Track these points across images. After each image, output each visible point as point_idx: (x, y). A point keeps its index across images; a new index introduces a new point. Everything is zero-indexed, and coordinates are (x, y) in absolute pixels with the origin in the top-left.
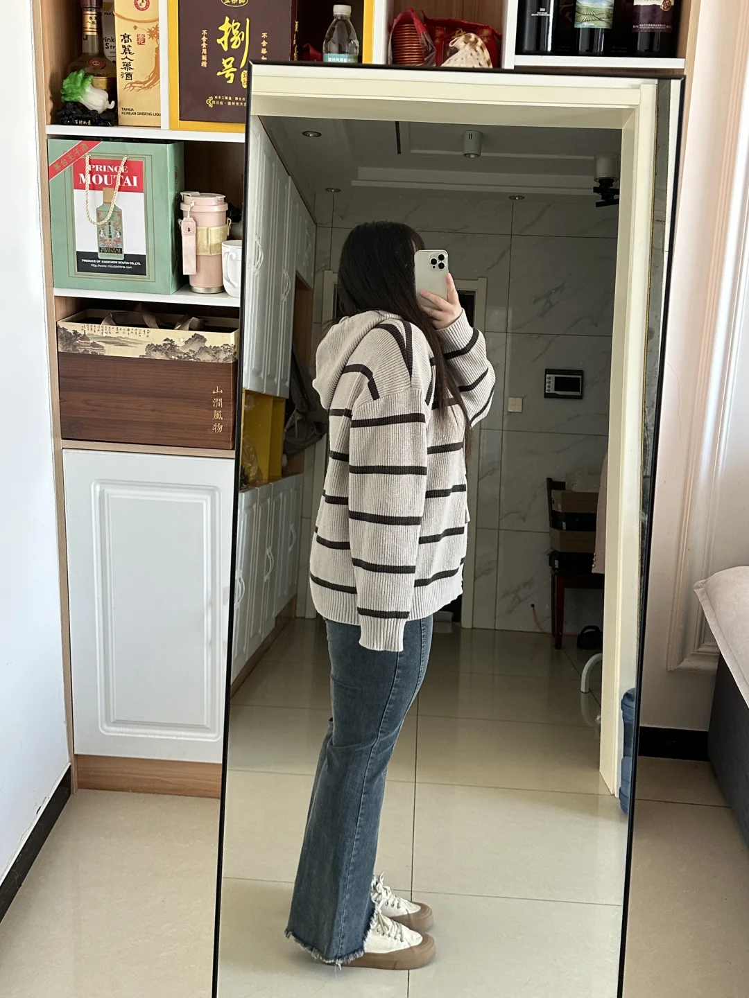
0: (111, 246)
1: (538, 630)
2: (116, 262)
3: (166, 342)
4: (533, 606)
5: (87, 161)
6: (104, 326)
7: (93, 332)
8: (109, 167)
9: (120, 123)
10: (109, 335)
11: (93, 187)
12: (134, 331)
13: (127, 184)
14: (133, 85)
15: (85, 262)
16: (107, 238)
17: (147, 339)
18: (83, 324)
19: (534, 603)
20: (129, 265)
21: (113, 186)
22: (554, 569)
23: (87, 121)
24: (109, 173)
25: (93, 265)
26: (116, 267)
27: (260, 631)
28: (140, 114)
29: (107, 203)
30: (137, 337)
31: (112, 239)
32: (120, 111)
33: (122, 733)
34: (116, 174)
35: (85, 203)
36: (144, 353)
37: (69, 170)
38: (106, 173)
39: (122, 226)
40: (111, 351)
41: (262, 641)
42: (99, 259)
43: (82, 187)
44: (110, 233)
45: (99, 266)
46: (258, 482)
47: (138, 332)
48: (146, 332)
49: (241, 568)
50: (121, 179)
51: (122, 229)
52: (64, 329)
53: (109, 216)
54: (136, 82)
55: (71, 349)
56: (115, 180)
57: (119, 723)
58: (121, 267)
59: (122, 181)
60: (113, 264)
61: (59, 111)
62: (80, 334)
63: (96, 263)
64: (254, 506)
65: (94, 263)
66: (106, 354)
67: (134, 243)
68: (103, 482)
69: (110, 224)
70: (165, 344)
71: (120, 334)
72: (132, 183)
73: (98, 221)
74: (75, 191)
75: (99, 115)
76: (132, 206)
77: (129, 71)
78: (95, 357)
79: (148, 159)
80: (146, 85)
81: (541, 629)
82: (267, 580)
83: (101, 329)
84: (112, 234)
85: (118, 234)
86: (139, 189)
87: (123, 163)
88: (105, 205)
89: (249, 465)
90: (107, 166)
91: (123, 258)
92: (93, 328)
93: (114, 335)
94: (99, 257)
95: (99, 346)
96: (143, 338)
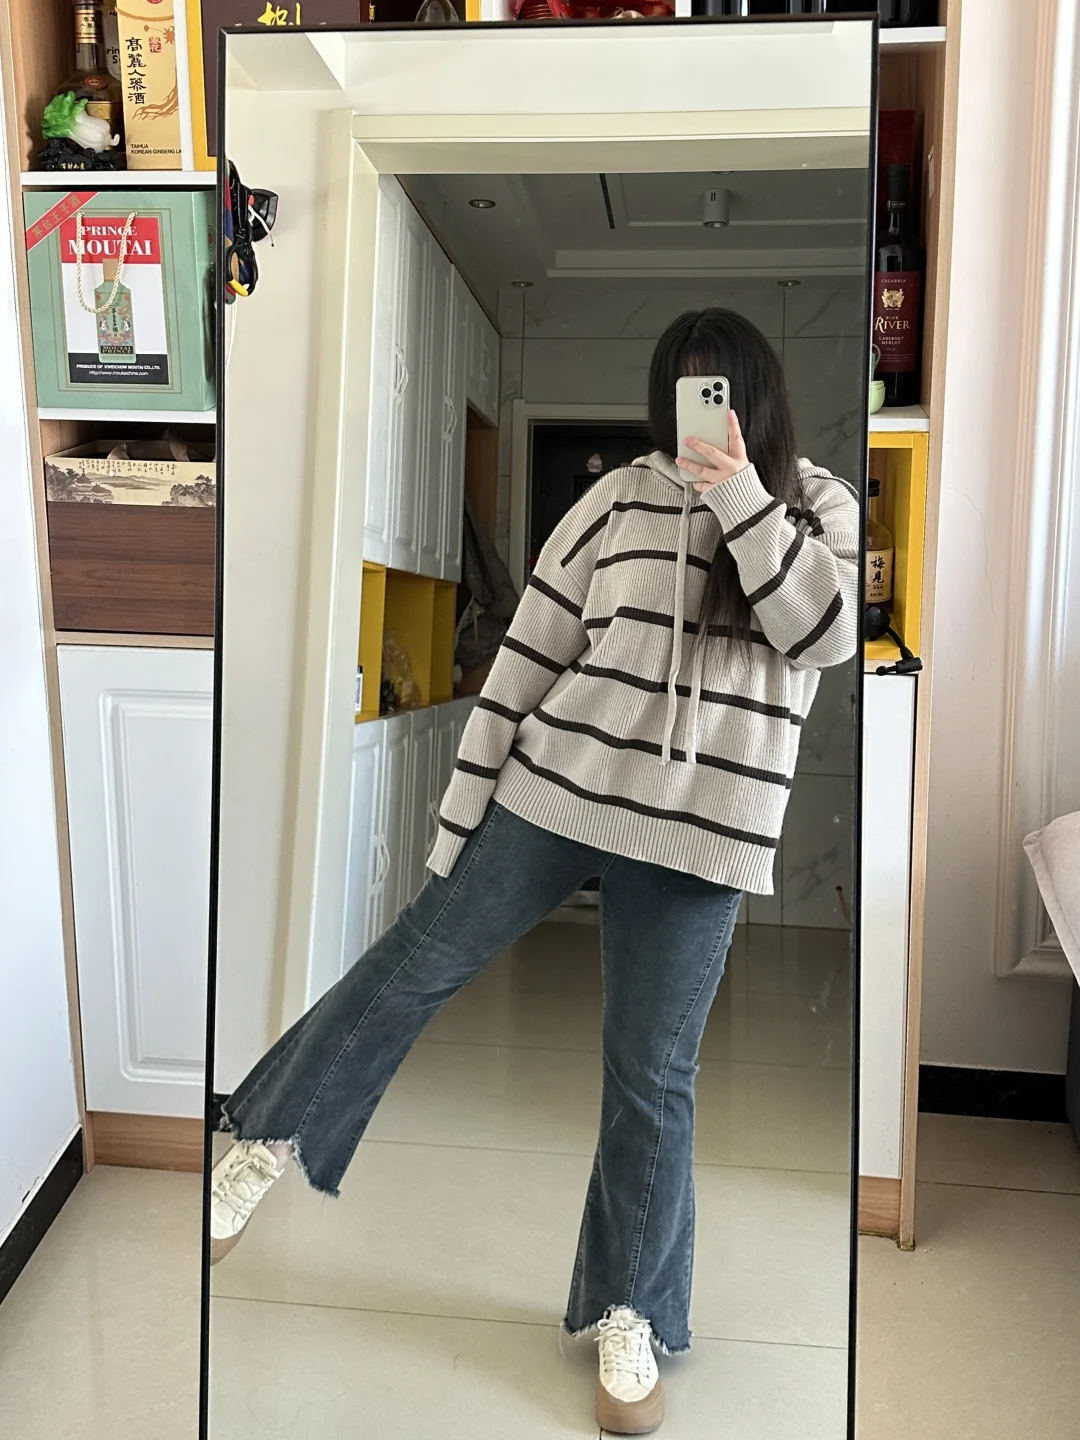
0: (116, 343)
2: (125, 367)
3: (200, 481)
5: (79, 221)
6: (111, 461)
7: (95, 471)
8: (110, 228)
9: (129, 165)
10: (118, 474)
11: (89, 258)
12: (153, 467)
13: (136, 252)
14: (147, 110)
15: (82, 369)
16: (111, 331)
17: (172, 478)
18: (80, 460)
20: (144, 371)
21: (117, 256)
23: (79, 165)
24: (110, 237)
25: (93, 372)
26: (125, 374)
28: (160, 152)
29: (108, 281)
30: (158, 475)
31: (118, 334)
32: (129, 149)
34: (119, 238)
35: (79, 281)
36: (168, 498)
37: (54, 235)
38: (106, 238)
39: (131, 314)
40: (121, 497)
42: (101, 364)
43: (71, 259)
44: (115, 324)
45: (102, 373)
46: (414, 704)
47: (159, 468)
48: (171, 467)
49: (382, 832)
50: (128, 244)
51: (131, 318)
52: (54, 467)
53: (112, 299)
54: (150, 107)
55: (64, 496)
56: (118, 247)
58: (132, 374)
59: (129, 248)
60: (120, 370)
61: (39, 152)
62: (77, 474)
63: (96, 370)
64: (405, 741)
65: (93, 369)
66: (114, 502)
67: (150, 339)
68: (118, 693)
70: (197, 485)
71: (133, 472)
72: (144, 250)
73: (97, 307)
74: (63, 265)
75: (97, 156)
76: (144, 283)
77: (140, 91)
78: (99, 507)
79: (165, 214)
80: (165, 110)
83: (106, 465)
84: (118, 326)
85: (127, 325)
86: (154, 259)
87: (129, 222)
88: (107, 283)
89: (400, 679)
90: (107, 227)
91: (134, 361)
92: (95, 464)
93: (124, 473)
94: (101, 360)
95: (103, 490)
96: (167, 476)
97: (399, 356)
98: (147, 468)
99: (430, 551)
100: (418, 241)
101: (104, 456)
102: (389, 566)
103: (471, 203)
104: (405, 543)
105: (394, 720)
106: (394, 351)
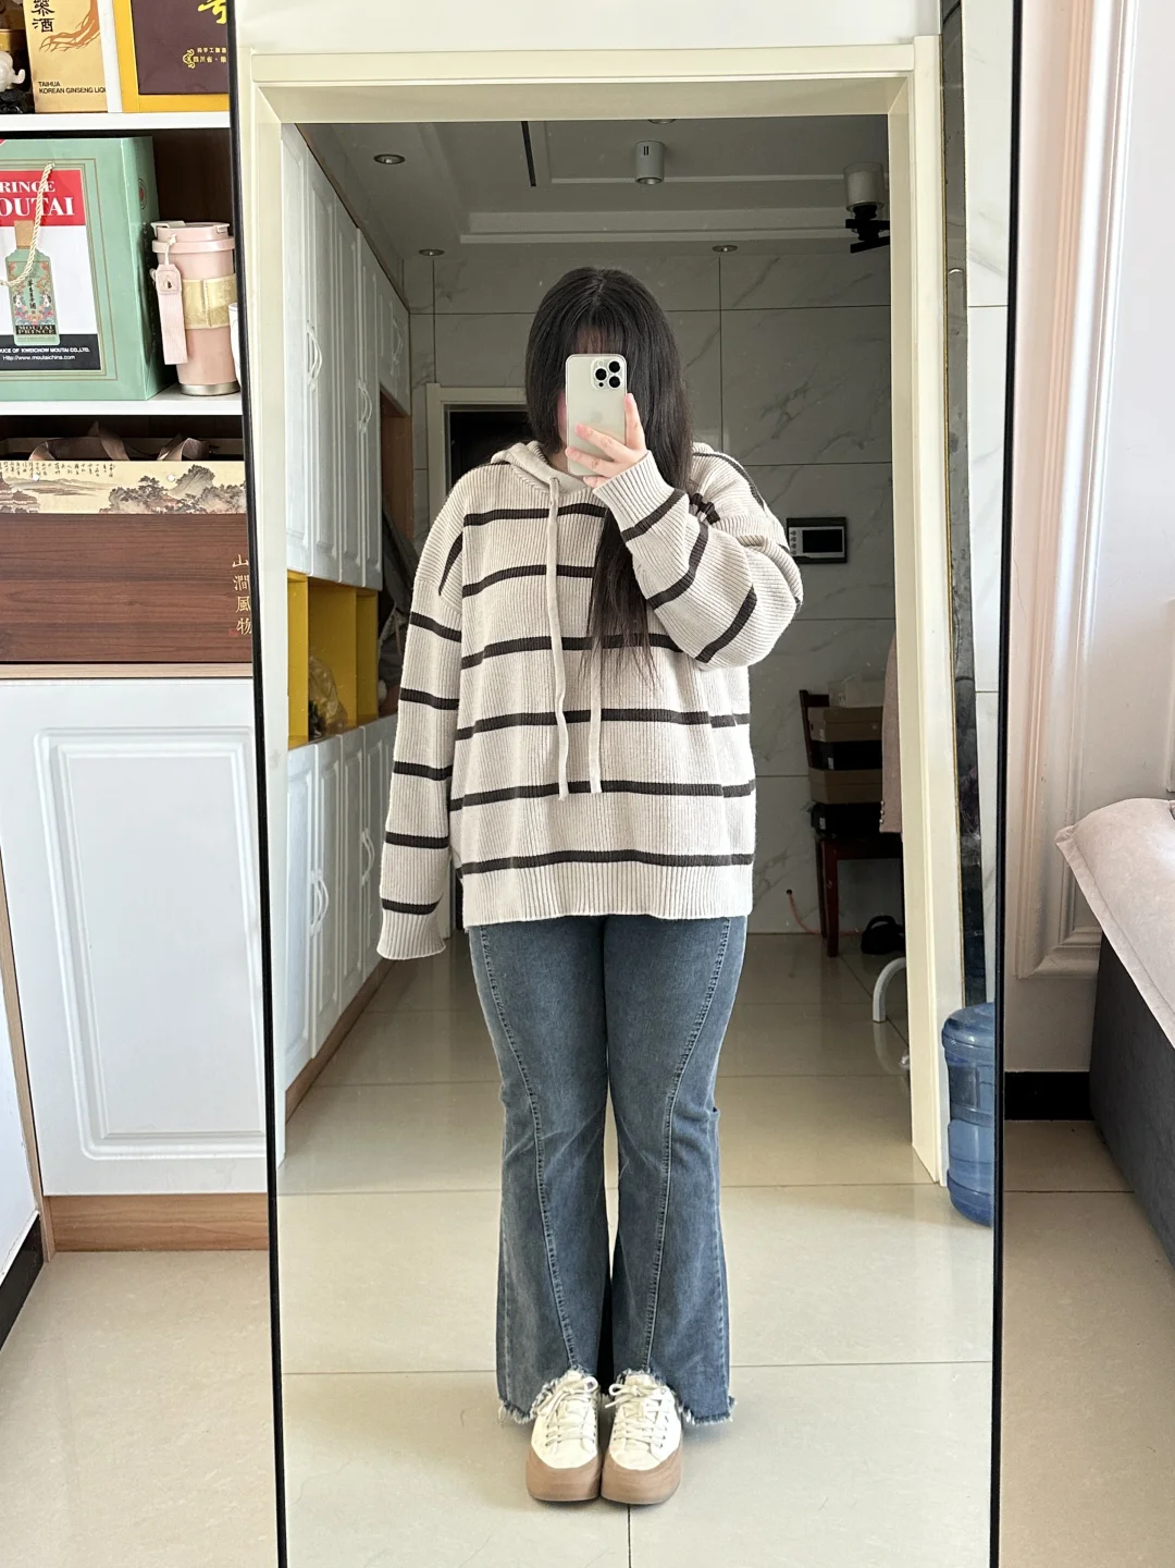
0: (35, 322)
1: (800, 930)
2: (47, 350)
3: (144, 484)
4: (789, 892)
6: (34, 462)
7: (15, 474)
8: (22, 183)
9: (37, 107)
10: (43, 478)
12: (86, 468)
13: (55, 212)
14: (57, 40)
16: (27, 308)
17: (110, 481)
19: (793, 890)
20: (70, 354)
21: (32, 217)
22: (819, 831)
24: (22, 195)
25: (8, 358)
26: (47, 358)
27: (359, 965)
28: (73, 90)
29: (22, 247)
30: (93, 478)
31: (36, 311)
32: (36, 87)
33: (121, 1155)
34: (35, 195)
36: (107, 505)
38: (17, 196)
39: (51, 286)
40: (49, 505)
42: (17, 347)
44: (32, 300)
45: (17, 357)
46: (340, 725)
47: (93, 469)
48: (108, 467)
49: (319, 867)
50: (45, 203)
51: (52, 292)
53: (29, 267)
54: (59, 36)
56: (33, 206)
57: (114, 1138)
58: (56, 358)
59: (46, 207)
60: (40, 354)
63: (11, 354)
64: (336, 766)
65: (8, 354)
66: (41, 511)
67: (76, 317)
68: (54, 732)
70: (141, 488)
71: (64, 474)
72: (64, 210)
73: (10, 280)
75: (1, 97)
76: (65, 248)
77: (46, 16)
78: (23, 517)
79: (89, 165)
80: (78, 40)
81: (803, 926)
82: (366, 883)
83: (29, 468)
84: (36, 301)
85: (47, 300)
86: (76, 220)
87: (46, 176)
88: (20, 250)
89: (323, 700)
90: (17, 181)
91: (58, 343)
92: (15, 467)
93: (51, 477)
94: (17, 343)
95: (26, 498)
96: (104, 478)
97: (311, 335)
98: (80, 470)
99: (350, 556)
100: (323, 200)
101: (25, 457)
102: (311, 575)
103: (377, 159)
104: (325, 548)
105: (325, 744)
106: (306, 329)
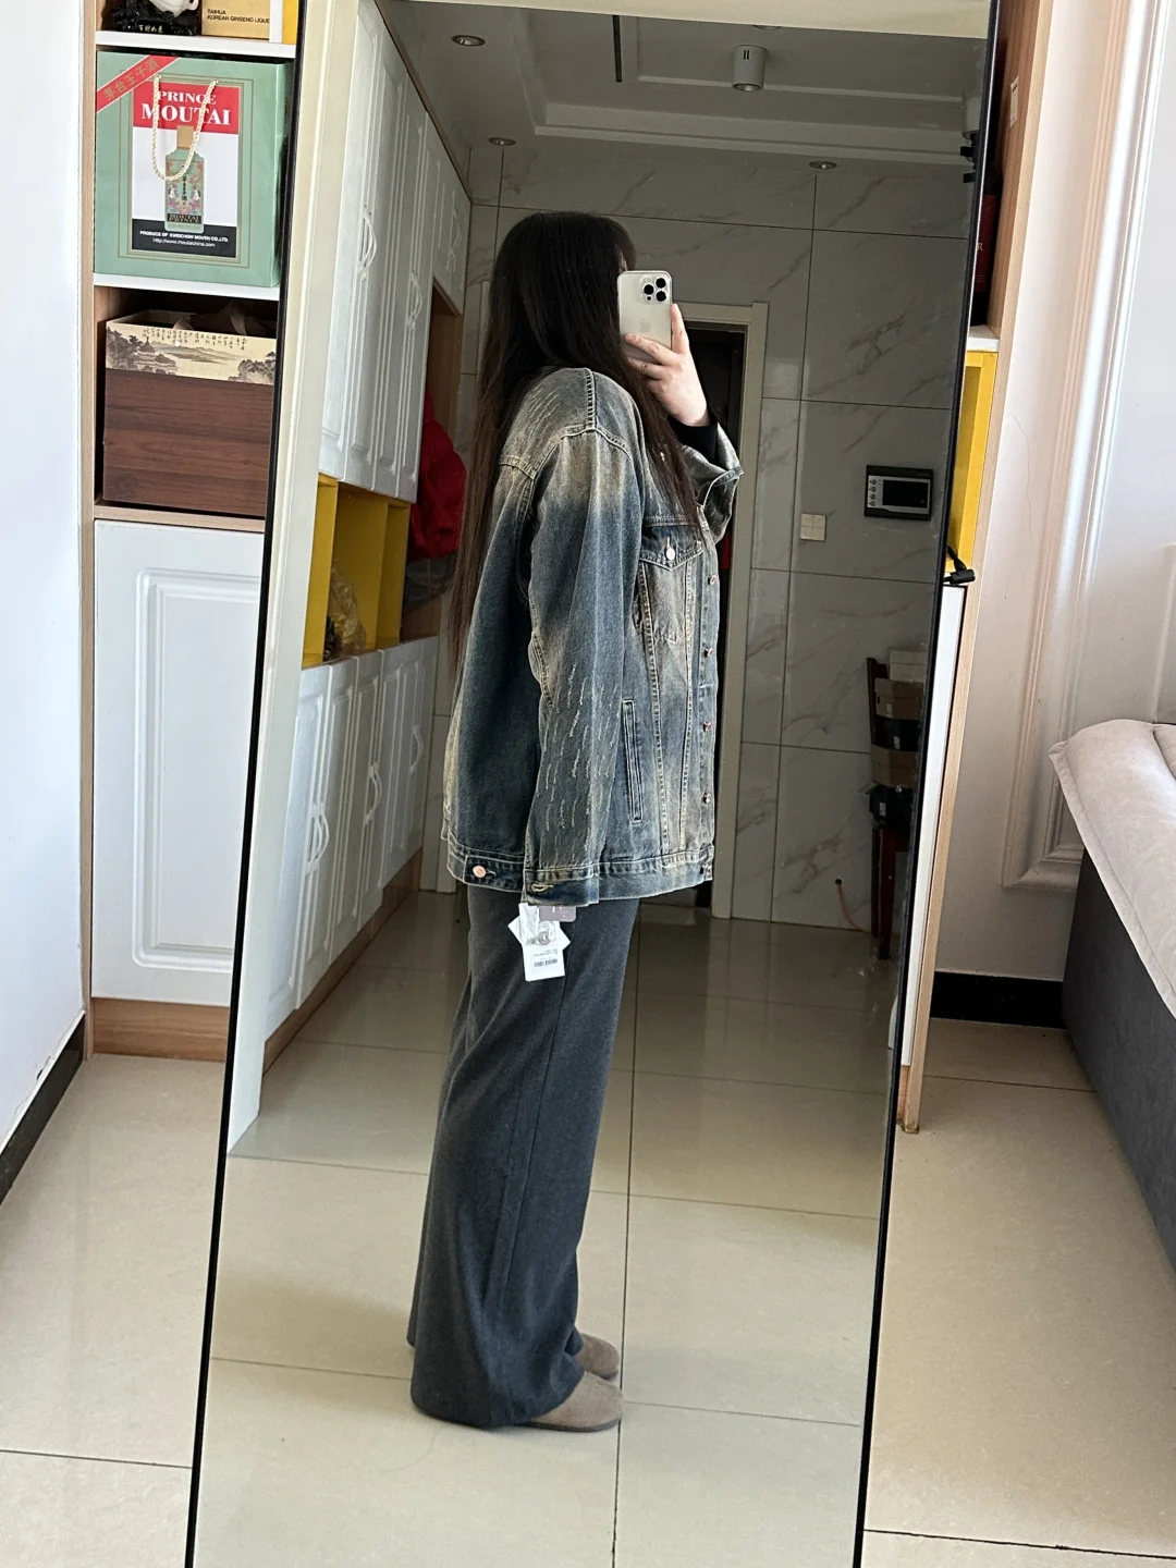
0: (184, 212)
1: (846, 925)
2: (191, 237)
3: (269, 358)
4: (839, 882)
5: (156, 86)
6: (178, 331)
7: (160, 340)
8: (188, 95)
9: (203, 33)
10: (184, 345)
11: (163, 124)
12: (221, 340)
13: (213, 121)
15: (145, 236)
16: (179, 199)
17: (241, 353)
18: (145, 327)
19: (839, 878)
20: (212, 242)
21: (194, 124)
22: (877, 817)
23: (157, 28)
24: (188, 104)
25: (157, 240)
26: (191, 243)
27: (354, 912)
29: (183, 148)
30: (227, 349)
31: (187, 202)
32: (205, 14)
34: (199, 106)
35: (150, 146)
36: (236, 374)
37: (127, 97)
38: (183, 104)
39: (202, 183)
40: (186, 369)
41: (359, 930)
42: (166, 232)
43: (147, 123)
44: (185, 193)
45: (166, 241)
46: (358, 647)
47: (228, 341)
48: (241, 341)
49: (322, 799)
50: (206, 113)
51: (202, 188)
52: (116, 334)
53: (187, 167)
55: (125, 364)
56: (196, 115)
57: (163, 948)
58: (199, 244)
59: (207, 116)
60: (186, 240)
61: (114, 11)
62: (141, 342)
63: (161, 238)
64: (350, 692)
65: (159, 237)
66: (178, 374)
67: (219, 209)
68: (155, 573)
69: (185, 179)
70: (268, 362)
71: (202, 344)
72: (221, 118)
73: (167, 175)
74: (135, 129)
75: (175, 20)
76: (219, 154)
78: (161, 377)
79: (248, 85)
81: (851, 922)
82: (370, 822)
83: (172, 335)
84: (188, 195)
85: (197, 194)
86: (231, 129)
87: (210, 90)
88: (180, 151)
89: (342, 617)
90: (185, 92)
91: (202, 231)
92: (161, 333)
93: (191, 344)
94: (167, 228)
95: (167, 360)
96: (236, 350)
97: (367, 221)
98: (216, 341)
99: (385, 462)
100: (394, 81)
101: (171, 326)
102: (343, 480)
103: (456, 39)
104: (360, 452)
106: (363, 214)
